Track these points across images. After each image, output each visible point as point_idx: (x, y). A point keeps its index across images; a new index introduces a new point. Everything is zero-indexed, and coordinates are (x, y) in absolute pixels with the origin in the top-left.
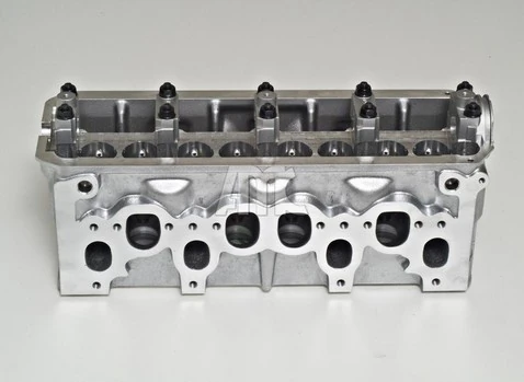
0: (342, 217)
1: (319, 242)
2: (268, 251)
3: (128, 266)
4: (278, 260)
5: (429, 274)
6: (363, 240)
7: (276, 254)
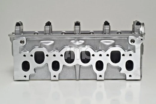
0: (100, 53)
1: (93, 62)
2: (77, 65)
3: (35, 70)
4: (81, 68)
5: (128, 73)
6: (107, 60)
7: (80, 65)
